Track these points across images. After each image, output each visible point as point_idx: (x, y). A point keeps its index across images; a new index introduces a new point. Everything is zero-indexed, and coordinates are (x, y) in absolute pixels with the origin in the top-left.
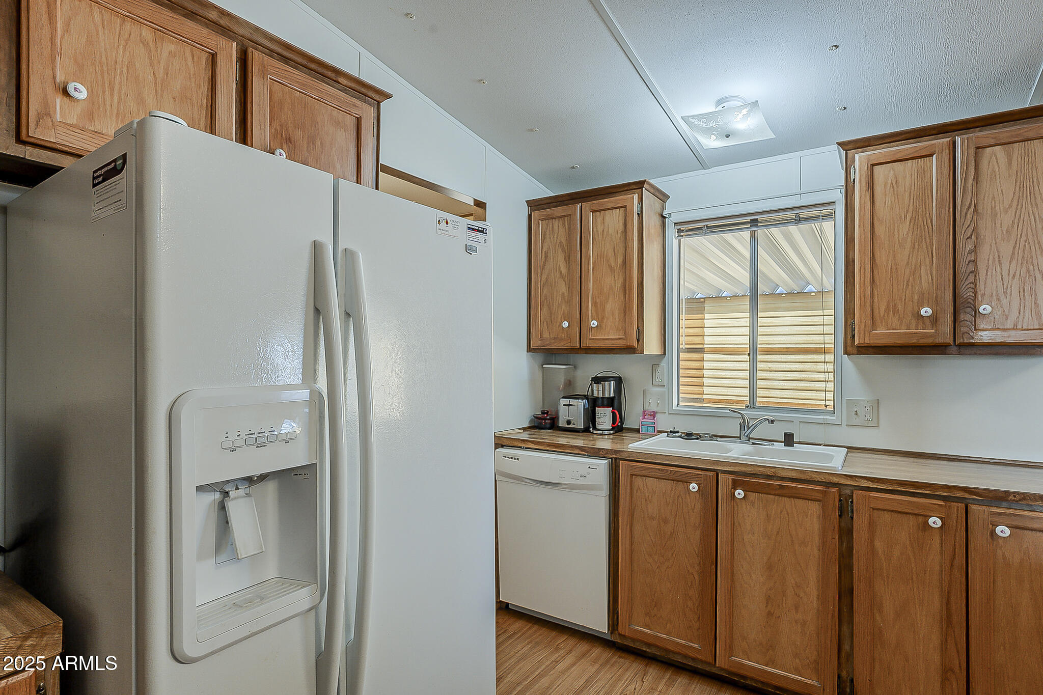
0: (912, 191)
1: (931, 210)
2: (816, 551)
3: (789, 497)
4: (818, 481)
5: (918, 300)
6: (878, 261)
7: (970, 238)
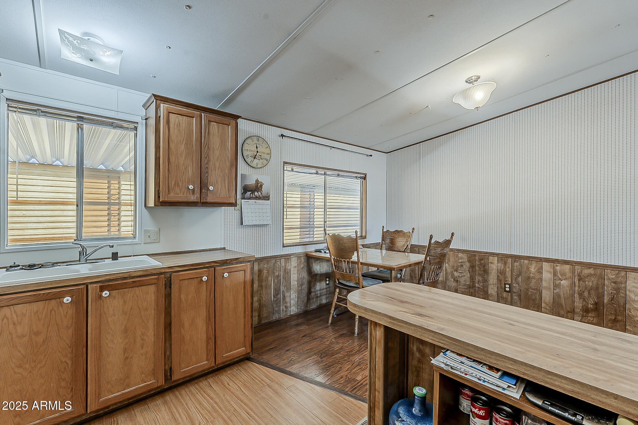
0: (186, 131)
1: (193, 142)
2: (153, 312)
3: (138, 287)
4: (155, 274)
5: (188, 181)
6: (171, 161)
7: (206, 157)
